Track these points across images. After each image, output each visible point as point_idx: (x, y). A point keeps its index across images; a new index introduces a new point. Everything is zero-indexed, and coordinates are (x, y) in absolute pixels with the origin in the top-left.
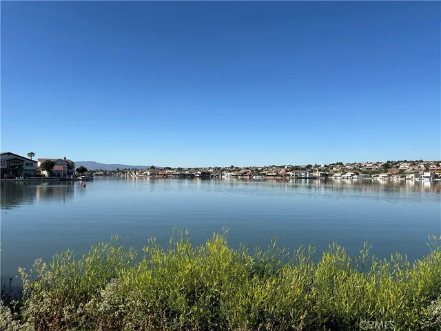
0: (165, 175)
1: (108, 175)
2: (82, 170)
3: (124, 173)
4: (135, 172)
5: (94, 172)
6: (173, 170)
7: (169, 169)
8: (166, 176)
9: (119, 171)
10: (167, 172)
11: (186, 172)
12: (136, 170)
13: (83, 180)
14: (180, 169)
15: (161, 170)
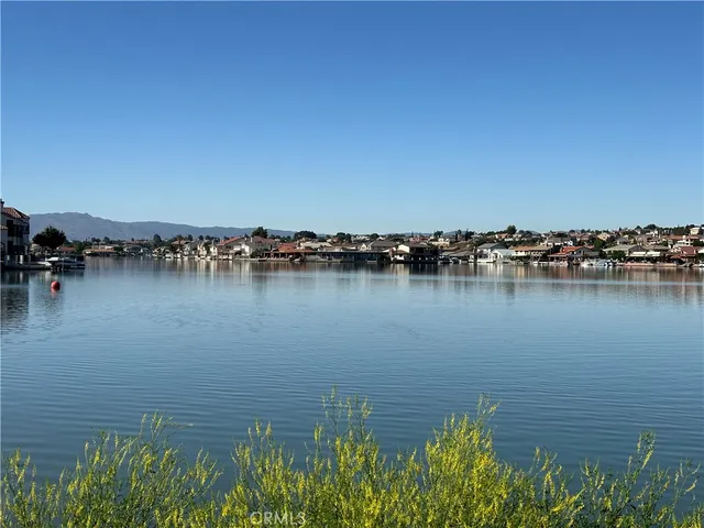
0: (298, 255)
1: (129, 255)
2: (52, 239)
3: (173, 249)
4: (207, 247)
5: (87, 245)
6: (323, 240)
7: (311, 236)
8: (300, 261)
9: (158, 242)
10: (303, 245)
11: (364, 248)
12: (209, 239)
13: (56, 269)
14: (343, 238)
15: (285, 240)
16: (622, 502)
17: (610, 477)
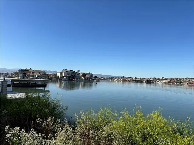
0: (129, 80)
1: (105, 80)
2: (96, 77)
3: (111, 79)
4: (116, 79)
5: (100, 78)
6: (132, 78)
7: (131, 78)
8: (129, 81)
9: (109, 78)
10: (130, 79)
11: (139, 80)
12: (116, 78)
13: (96, 81)
14: (136, 78)
15: (127, 78)
16: (185, 126)
17: (182, 122)
